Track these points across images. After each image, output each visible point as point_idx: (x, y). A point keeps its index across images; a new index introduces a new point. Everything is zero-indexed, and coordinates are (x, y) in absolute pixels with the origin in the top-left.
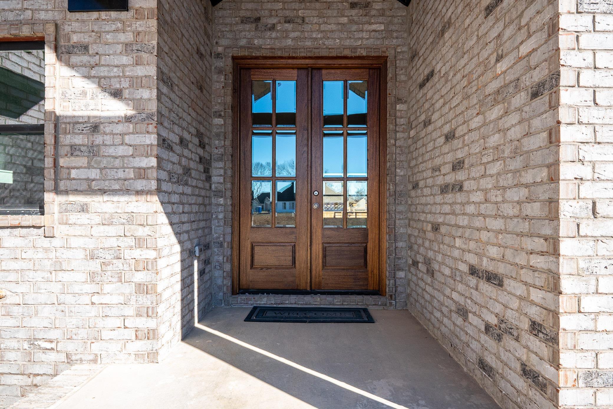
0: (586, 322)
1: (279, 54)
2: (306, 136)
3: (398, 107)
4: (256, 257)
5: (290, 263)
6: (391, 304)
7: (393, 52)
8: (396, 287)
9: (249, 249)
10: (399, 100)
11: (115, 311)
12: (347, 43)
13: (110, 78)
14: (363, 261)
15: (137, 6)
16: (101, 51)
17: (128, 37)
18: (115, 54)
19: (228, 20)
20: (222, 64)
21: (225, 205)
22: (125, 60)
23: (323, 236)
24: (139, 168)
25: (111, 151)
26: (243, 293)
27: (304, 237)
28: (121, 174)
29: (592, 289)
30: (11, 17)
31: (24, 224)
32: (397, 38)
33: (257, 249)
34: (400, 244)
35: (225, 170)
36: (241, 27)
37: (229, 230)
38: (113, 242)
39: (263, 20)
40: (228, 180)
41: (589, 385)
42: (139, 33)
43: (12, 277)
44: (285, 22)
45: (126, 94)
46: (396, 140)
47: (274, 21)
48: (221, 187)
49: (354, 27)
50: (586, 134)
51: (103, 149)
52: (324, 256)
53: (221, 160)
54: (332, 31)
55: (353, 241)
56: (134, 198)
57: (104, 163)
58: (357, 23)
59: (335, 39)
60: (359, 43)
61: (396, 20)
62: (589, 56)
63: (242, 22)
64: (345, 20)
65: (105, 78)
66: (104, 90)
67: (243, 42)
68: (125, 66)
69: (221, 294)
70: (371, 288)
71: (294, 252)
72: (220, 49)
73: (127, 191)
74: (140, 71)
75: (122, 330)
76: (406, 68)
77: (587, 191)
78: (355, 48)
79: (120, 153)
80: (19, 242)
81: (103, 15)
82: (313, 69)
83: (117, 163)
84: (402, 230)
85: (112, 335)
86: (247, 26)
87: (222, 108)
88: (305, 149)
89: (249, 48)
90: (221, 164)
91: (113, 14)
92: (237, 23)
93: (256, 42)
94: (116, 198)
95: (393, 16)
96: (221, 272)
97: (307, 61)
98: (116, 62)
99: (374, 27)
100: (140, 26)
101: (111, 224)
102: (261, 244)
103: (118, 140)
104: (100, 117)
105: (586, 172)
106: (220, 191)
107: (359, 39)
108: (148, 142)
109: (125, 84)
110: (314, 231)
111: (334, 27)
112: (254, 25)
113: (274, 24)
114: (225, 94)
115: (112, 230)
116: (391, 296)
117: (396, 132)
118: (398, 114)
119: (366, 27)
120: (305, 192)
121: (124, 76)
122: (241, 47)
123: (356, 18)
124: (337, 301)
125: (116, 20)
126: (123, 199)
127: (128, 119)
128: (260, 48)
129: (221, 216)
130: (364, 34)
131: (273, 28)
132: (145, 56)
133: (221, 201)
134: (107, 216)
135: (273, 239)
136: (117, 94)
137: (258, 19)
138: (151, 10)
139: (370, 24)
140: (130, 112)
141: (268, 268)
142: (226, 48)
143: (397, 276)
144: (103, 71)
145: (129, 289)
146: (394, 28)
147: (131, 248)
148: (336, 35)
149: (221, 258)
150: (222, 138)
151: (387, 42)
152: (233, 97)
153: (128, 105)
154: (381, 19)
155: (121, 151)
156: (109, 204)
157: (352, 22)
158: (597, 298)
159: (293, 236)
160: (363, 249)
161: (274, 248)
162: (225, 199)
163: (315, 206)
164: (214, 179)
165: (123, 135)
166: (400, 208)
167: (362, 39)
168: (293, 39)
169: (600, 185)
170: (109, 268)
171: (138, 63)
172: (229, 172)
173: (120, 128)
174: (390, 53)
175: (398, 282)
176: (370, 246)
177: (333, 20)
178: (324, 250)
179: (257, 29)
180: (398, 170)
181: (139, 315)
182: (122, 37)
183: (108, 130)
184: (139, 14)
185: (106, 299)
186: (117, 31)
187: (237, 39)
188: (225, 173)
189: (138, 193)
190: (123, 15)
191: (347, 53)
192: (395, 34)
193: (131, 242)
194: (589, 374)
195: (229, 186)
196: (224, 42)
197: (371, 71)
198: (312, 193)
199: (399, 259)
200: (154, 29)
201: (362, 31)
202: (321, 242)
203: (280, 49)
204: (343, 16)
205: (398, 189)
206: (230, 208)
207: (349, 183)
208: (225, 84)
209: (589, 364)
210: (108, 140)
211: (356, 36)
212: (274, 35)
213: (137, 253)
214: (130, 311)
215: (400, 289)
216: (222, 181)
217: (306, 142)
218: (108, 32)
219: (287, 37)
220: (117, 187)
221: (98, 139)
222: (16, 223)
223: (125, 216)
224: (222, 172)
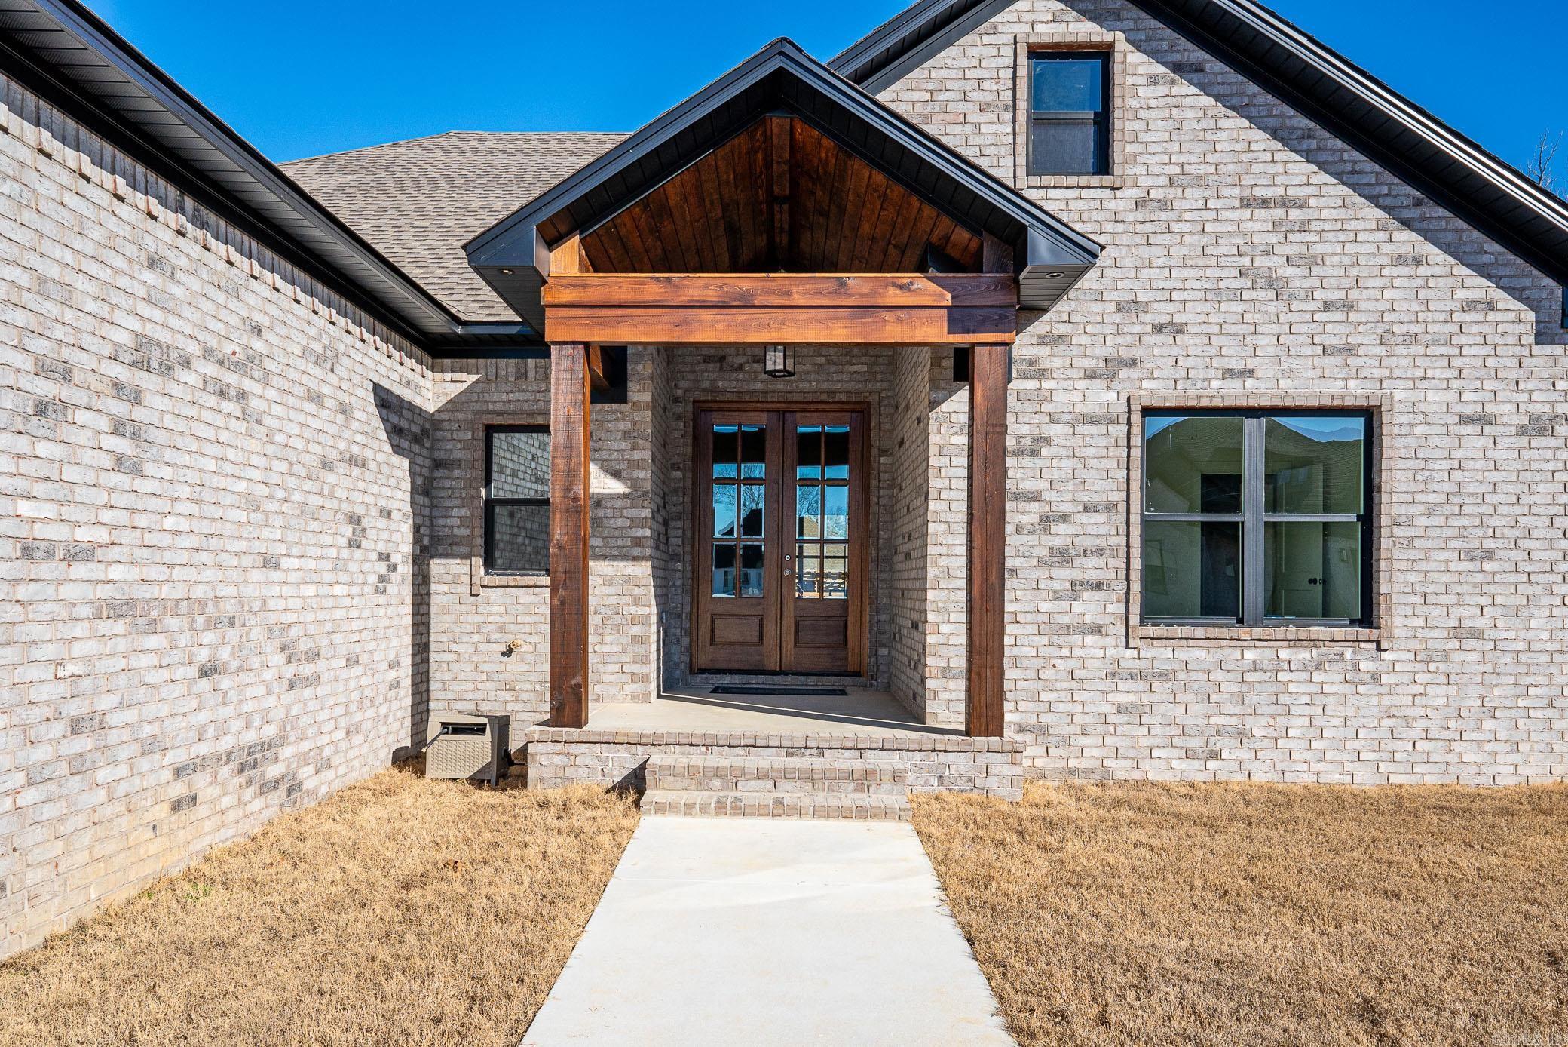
0: (942, 639)
1: (747, 398)
2: (776, 491)
3: (882, 460)
4: (717, 631)
5: (757, 639)
6: (871, 685)
7: (876, 397)
8: (878, 666)
9: (709, 623)
10: (883, 452)
11: (614, 659)
12: (825, 386)
13: (611, 460)
14: (841, 637)
15: (635, 399)
16: (603, 437)
17: (628, 425)
18: (615, 440)
19: (688, 359)
20: (681, 410)
21: (683, 571)
22: (623, 445)
23: (796, 608)
24: (636, 538)
25: (612, 522)
26: (703, 673)
27: (773, 609)
28: (620, 542)
29: (946, 618)
30: (526, 407)
31: (538, 584)
32: (882, 381)
33: (717, 622)
34: (883, 617)
35: (684, 530)
36: (703, 367)
37: (688, 599)
38: (613, 600)
39: (729, 359)
40: (687, 541)
41: (944, 677)
42: (636, 422)
43: (527, 629)
44: (754, 362)
45: (625, 474)
46: (879, 498)
47: (741, 360)
48: (679, 550)
49: (833, 369)
50: (942, 527)
51: (605, 521)
52: (797, 632)
53: (679, 519)
54: (808, 373)
55: (830, 614)
56: (631, 563)
57: (606, 532)
58: (836, 364)
59: (810, 382)
60: (839, 386)
61: (881, 360)
62: (947, 482)
63: (705, 361)
64: (822, 360)
65: (606, 460)
66: (605, 471)
67: (705, 385)
68: (624, 450)
69: (678, 672)
70: (850, 669)
71: (761, 626)
72: (679, 392)
73: (624, 557)
74: (637, 455)
75: (620, 675)
76: (892, 415)
77: (943, 562)
78: (834, 392)
79: (619, 525)
80: (532, 599)
81: (606, 406)
82: (785, 412)
83: (617, 533)
84: (885, 601)
85: (612, 678)
86: (710, 366)
87: (680, 460)
88: (776, 505)
89: (712, 391)
90: (679, 524)
91: (614, 406)
92: (699, 363)
93: (720, 384)
94: (615, 563)
95: (876, 356)
96: (679, 648)
97: (779, 405)
98: (616, 447)
99: (855, 368)
100: (636, 416)
101: (611, 585)
102: (721, 616)
103: (617, 513)
104: (602, 494)
105: (943, 550)
106: (677, 555)
107: (839, 381)
108: (643, 515)
109: (624, 466)
110: (785, 602)
111: (809, 368)
112: (718, 365)
113: (741, 365)
114: (684, 445)
115: (612, 590)
116: (872, 676)
117: (879, 488)
118: (882, 468)
119: (847, 368)
120: (775, 556)
121: (623, 459)
122: (704, 390)
123: (834, 358)
124: (811, 681)
125: (616, 411)
126: (622, 564)
127: (626, 496)
128: (724, 391)
129: (679, 583)
130: (844, 376)
131: (740, 368)
132: (641, 442)
133: (679, 565)
134: (608, 578)
135: (737, 611)
136: (616, 475)
137: (722, 359)
138: (646, 403)
139: (852, 364)
140: (627, 490)
141: (731, 645)
142: (687, 391)
143: (879, 653)
144: (605, 455)
145: (626, 640)
146: (878, 369)
147: (629, 605)
148: (812, 377)
149: (679, 631)
150: (681, 494)
151: (870, 386)
152: (694, 446)
153: (626, 484)
154: (864, 359)
155: (620, 522)
156: (610, 568)
157: (830, 362)
158: (949, 625)
159: (760, 608)
160: (842, 623)
161: (738, 621)
162: (684, 563)
163: (787, 573)
164: (672, 541)
165: (622, 509)
166: (883, 576)
167: (841, 381)
168: (763, 382)
169: (951, 558)
170: (610, 622)
171: (635, 448)
172: (689, 533)
173: (619, 503)
174: (874, 399)
175: (880, 661)
176: (850, 619)
177: (808, 360)
178: (797, 624)
179: (721, 369)
180: (881, 533)
181: (634, 662)
182: (621, 426)
183: (609, 504)
184: (637, 406)
185: (606, 649)
186: (617, 420)
187: (698, 381)
188: (684, 534)
189: (635, 559)
190: (622, 407)
191: (824, 397)
192: (879, 377)
193: (629, 600)
194: (944, 670)
195: (688, 548)
196: (684, 384)
197: (854, 415)
198: (782, 557)
199: (882, 633)
200: (649, 420)
201: (842, 373)
202: (792, 614)
203: (748, 392)
204: (821, 355)
205: (881, 554)
206: (689, 574)
207: (826, 546)
208: (685, 432)
209: (944, 664)
210: (609, 513)
211: (835, 379)
212: (741, 376)
213: (633, 610)
214: (627, 658)
215: (882, 668)
216: (680, 543)
217: (776, 497)
218: (610, 421)
219: (755, 379)
220: (617, 553)
221: (601, 513)
222: (532, 583)
223: (623, 578)
224: (680, 533)
